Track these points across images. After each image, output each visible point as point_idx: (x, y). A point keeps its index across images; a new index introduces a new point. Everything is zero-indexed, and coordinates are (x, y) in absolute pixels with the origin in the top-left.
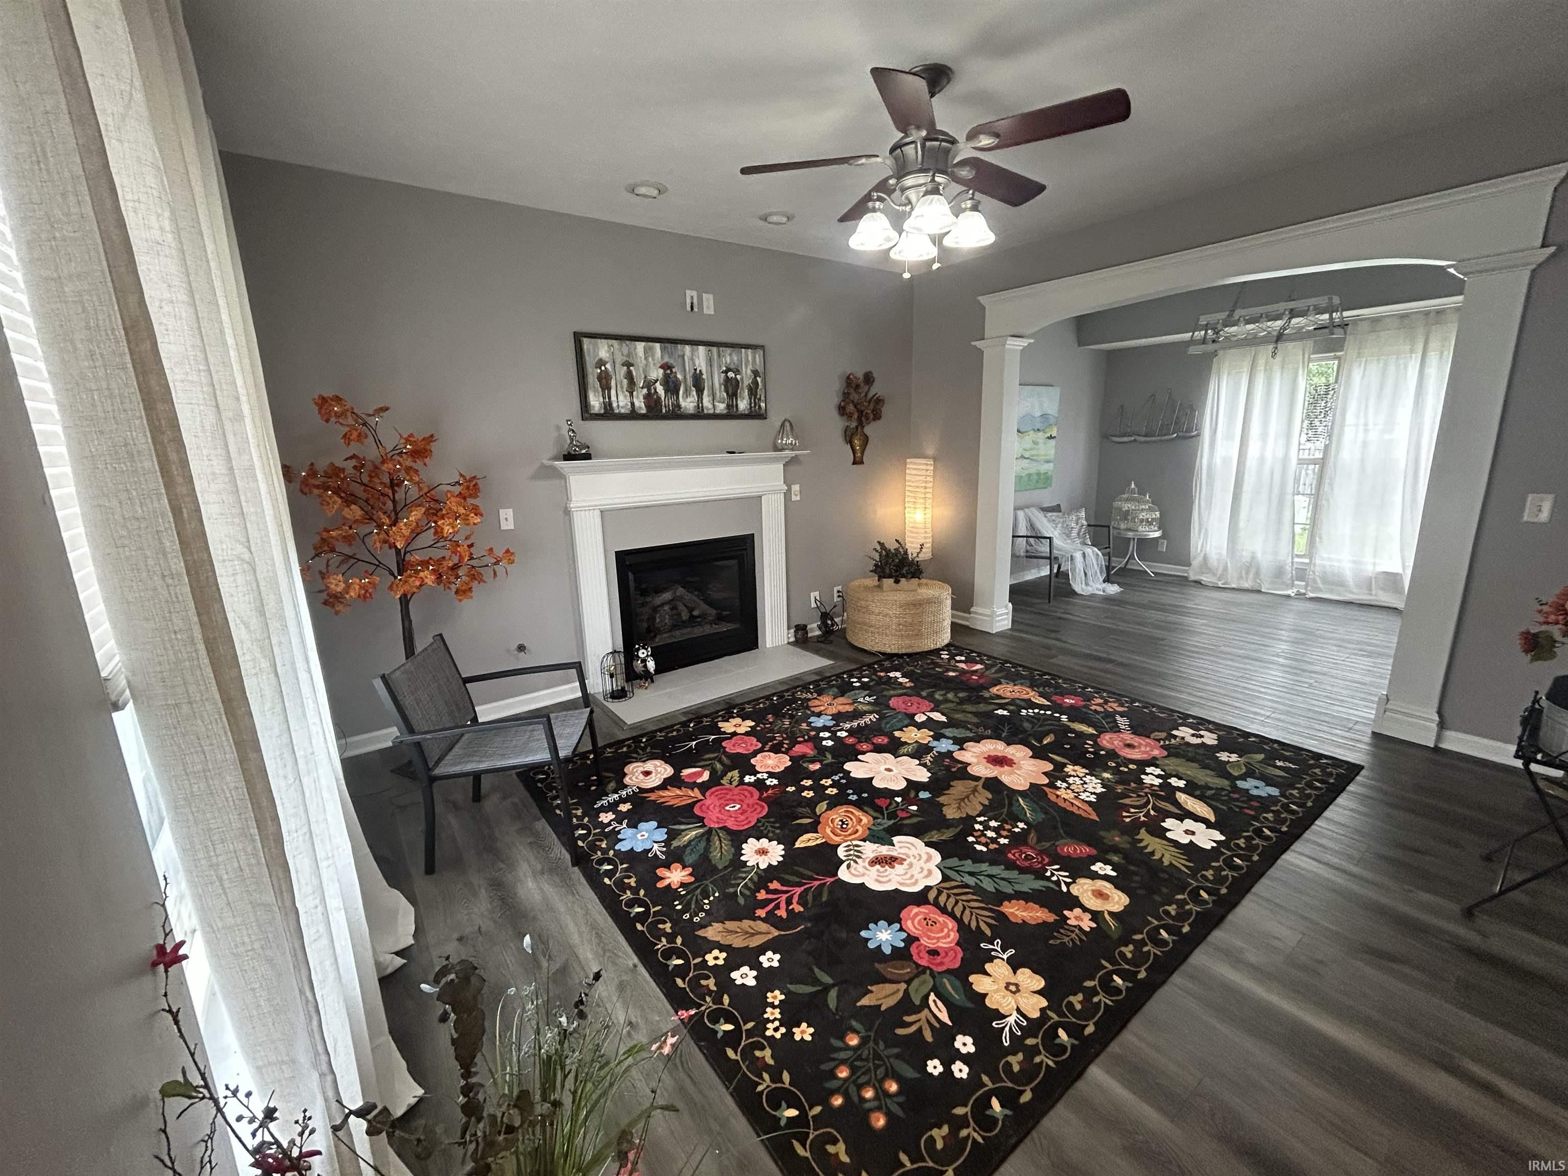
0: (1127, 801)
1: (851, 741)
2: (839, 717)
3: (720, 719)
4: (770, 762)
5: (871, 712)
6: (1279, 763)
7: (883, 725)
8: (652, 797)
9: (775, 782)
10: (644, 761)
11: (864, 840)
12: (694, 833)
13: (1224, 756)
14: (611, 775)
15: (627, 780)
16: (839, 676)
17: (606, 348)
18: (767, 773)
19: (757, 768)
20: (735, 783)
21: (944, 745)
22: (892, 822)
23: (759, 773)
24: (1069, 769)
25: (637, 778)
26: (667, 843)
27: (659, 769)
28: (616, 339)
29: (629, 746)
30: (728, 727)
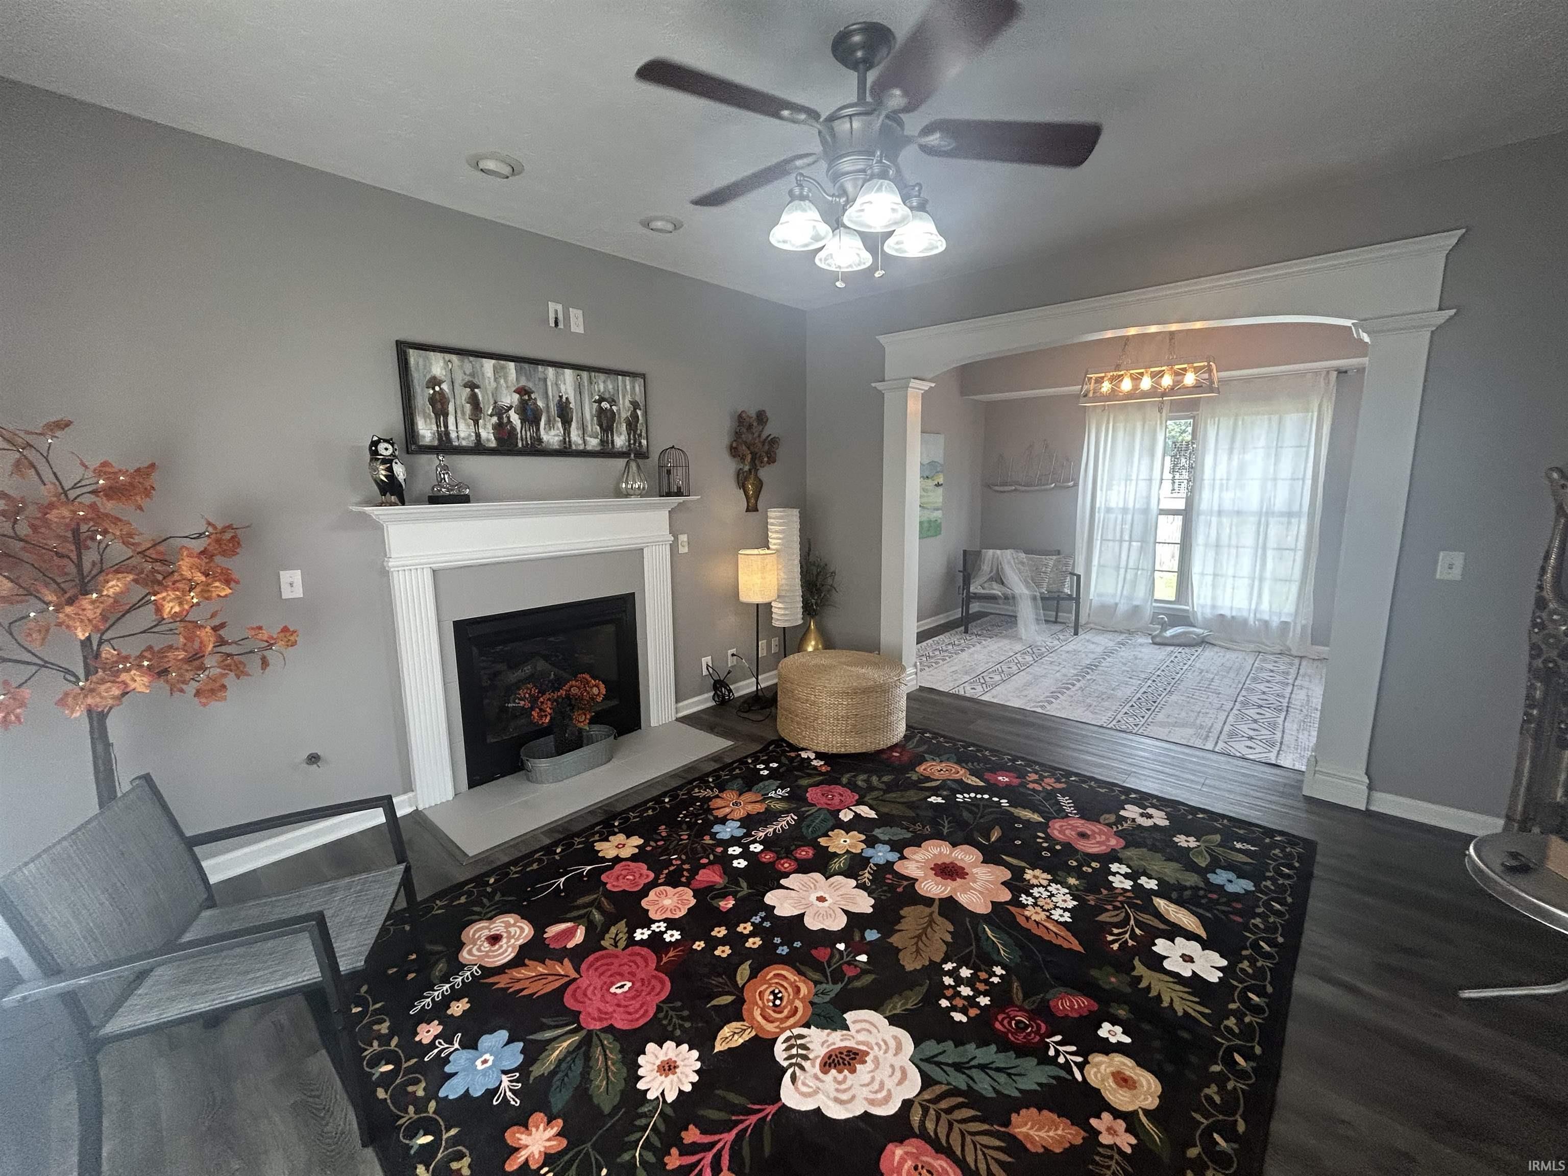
0: (1103, 918)
1: (768, 857)
2: (750, 823)
3: (597, 837)
4: (667, 902)
5: (787, 812)
6: (1239, 846)
7: (804, 830)
8: (502, 981)
9: (677, 935)
10: (490, 919)
11: (807, 1025)
12: (565, 1044)
13: (1182, 840)
14: (439, 948)
15: (465, 956)
16: (742, 761)
17: (441, 363)
18: (665, 920)
19: (652, 915)
20: (622, 944)
21: (881, 854)
22: (839, 986)
23: (654, 922)
24: (1029, 875)
25: (479, 950)
26: (523, 1069)
27: (512, 930)
28: (458, 354)
29: (469, 894)
30: (607, 849)
